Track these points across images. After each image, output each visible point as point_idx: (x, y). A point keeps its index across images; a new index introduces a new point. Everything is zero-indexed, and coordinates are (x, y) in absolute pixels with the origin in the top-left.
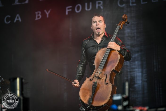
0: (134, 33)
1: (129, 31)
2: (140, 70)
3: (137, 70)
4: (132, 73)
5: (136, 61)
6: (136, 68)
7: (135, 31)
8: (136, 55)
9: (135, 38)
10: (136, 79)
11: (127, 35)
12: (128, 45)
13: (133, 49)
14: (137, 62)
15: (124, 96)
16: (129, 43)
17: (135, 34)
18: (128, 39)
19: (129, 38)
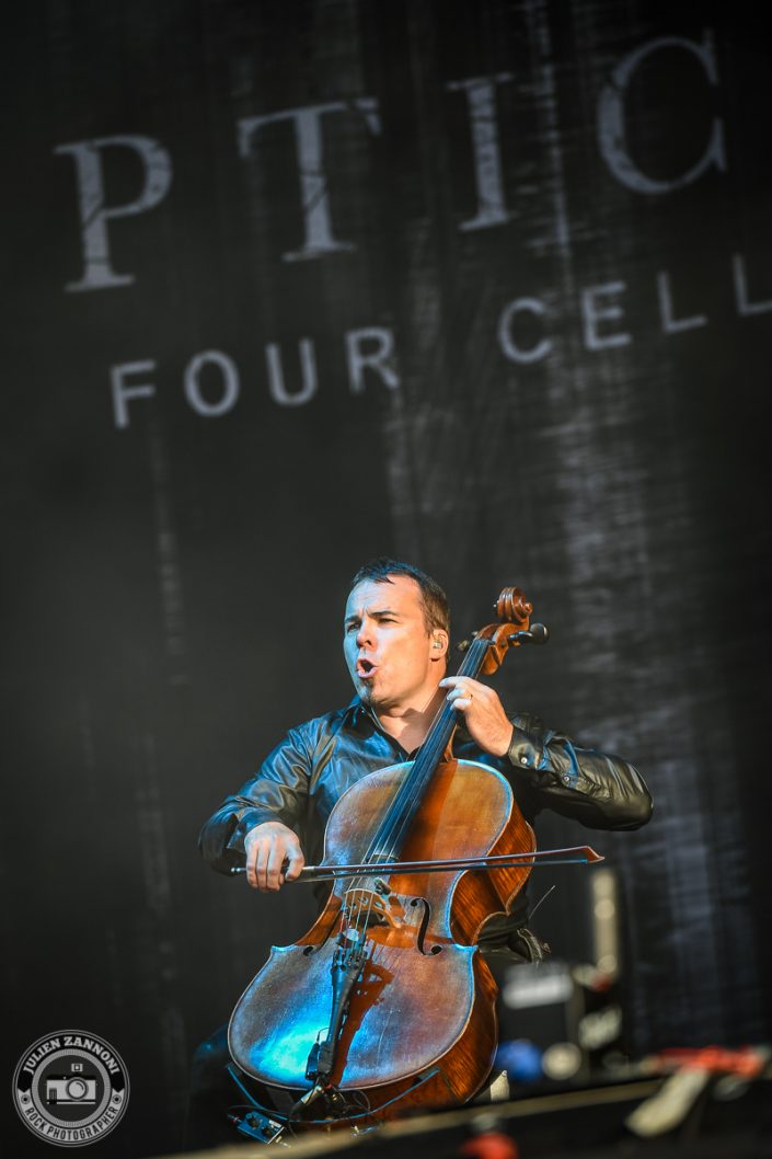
0: (632, 553)
1: (596, 538)
2: (697, 819)
3: (674, 822)
4: (644, 849)
5: (666, 758)
6: (670, 812)
7: (641, 536)
8: (664, 714)
9: (646, 588)
10: (673, 891)
11: (585, 571)
12: (600, 647)
13: (640, 673)
14: (669, 768)
15: (589, 977)
16: (604, 629)
17: (642, 558)
18: (599, 602)
19: (605, 593)
